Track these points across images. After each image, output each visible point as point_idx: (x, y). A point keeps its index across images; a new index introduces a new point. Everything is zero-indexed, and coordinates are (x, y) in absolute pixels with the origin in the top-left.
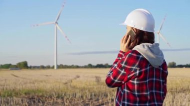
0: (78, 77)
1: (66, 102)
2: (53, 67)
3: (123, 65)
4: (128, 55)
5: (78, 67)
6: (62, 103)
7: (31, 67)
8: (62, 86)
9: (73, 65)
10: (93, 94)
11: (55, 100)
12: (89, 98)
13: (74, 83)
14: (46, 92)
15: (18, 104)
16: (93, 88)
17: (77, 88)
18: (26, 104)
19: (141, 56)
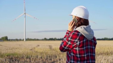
0: (39, 46)
1: (32, 61)
2: (23, 40)
3: (69, 39)
4: (72, 33)
5: (38, 40)
6: (30, 61)
7: (9, 40)
8: (29, 51)
9: (35, 39)
10: (48, 56)
11: (25, 60)
12: (46, 58)
13: (36, 49)
14: (20, 55)
15: (3, 62)
16: (48, 52)
17: (38, 52)
18: (8, 62)
19: (80, 34)
